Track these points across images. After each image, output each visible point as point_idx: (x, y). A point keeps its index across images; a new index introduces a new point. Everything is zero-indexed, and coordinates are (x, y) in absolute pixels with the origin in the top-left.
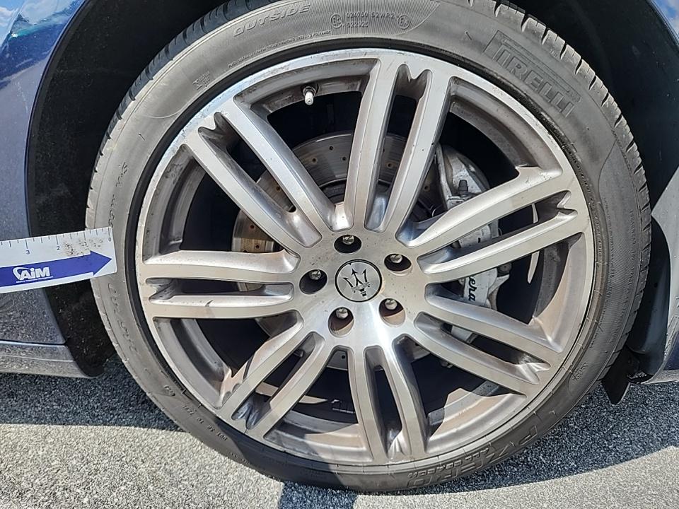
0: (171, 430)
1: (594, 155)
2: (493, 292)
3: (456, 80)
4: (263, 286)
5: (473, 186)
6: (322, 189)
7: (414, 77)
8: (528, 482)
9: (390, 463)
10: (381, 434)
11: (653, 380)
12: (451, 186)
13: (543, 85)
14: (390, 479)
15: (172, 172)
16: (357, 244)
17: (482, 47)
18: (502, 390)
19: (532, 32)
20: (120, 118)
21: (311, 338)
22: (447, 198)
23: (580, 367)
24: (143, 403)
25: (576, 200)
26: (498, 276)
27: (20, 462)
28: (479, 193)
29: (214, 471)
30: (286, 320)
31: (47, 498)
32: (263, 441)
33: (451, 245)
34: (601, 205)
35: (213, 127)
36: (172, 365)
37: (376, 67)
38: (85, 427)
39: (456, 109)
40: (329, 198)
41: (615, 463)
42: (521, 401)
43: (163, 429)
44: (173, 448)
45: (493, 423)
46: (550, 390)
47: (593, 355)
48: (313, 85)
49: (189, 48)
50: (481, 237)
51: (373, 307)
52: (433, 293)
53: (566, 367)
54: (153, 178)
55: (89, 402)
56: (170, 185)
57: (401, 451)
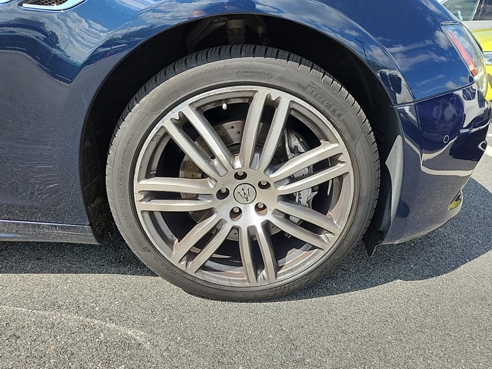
0: (138, 275)
1: (353, 138)
2: (310, 200)
3: (292, 102)
4: (197, 195)
5: (301, 149)
6: (228, 147)
7: (274, 100)
8: (326, 296)
9: (258, 285)
10: (254, 270)
11: (384, 242)
12: (290, 148)
13: (331, 106)
14: (258, 293)
15: (156, 139)
16: (245, 176)
17: (304, 89)
18: (314, 247)
19: (326, 82)
20: (131, 111)
21: (221, 222)
22: (288, 154)
23: (348, 235)
24: (119, 262)
25: (345, 157)
26: (312, 192)
27: (55, 292)
28: (303, 153)
29: (165, 294)
30: (209, 212)
31: (75, 308)
32: (194, 275)
33: (290, 177)
34: (356, 160)
35: (178, 118)
36: (149, 235)
37: (257, 94)
38: (88, 275)
39: (293, 113)
40: (231, 152)
41: (370, 287)
42: (322, 253)
43: (134, 275)
44: (141, 284)
45: (309, 263)
46: (335, 246)
47: (354, 230)
48: (226, 100)
49: (168, 81)
50: (304, 173)
51: (252, 207)
52: (281, 200)
53: (342, 235)
54: (146, 141)
55: (87, 262)
56: (154, 145)
57: (264, 279)
